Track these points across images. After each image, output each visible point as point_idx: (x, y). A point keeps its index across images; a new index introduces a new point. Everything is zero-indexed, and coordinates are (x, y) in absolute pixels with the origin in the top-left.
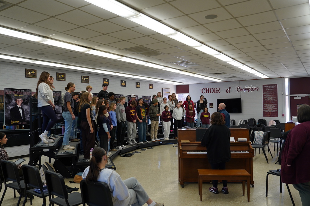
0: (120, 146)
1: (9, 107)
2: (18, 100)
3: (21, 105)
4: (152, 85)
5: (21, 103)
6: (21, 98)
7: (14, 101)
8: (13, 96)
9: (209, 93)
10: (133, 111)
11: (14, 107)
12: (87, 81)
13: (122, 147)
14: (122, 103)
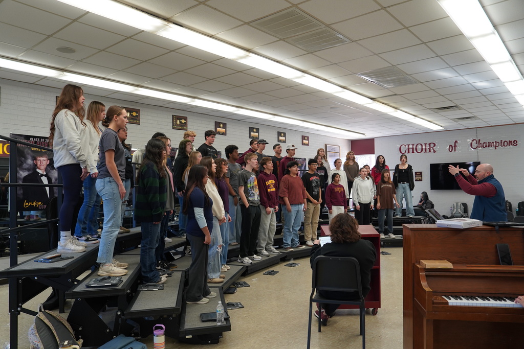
0: (247, 258)
1: (21, 172)
2: (39, 158)
3: (46, 170)
4: (308, 138)
5: (45, 166)
6: (46, 156)
7: (30, 161)
8: (30, 151)
9: (413, 152)
10: (271, 182)
11: (30, 172)
12: (183, 126)
13: (252, 259)
14: (251, 166)
